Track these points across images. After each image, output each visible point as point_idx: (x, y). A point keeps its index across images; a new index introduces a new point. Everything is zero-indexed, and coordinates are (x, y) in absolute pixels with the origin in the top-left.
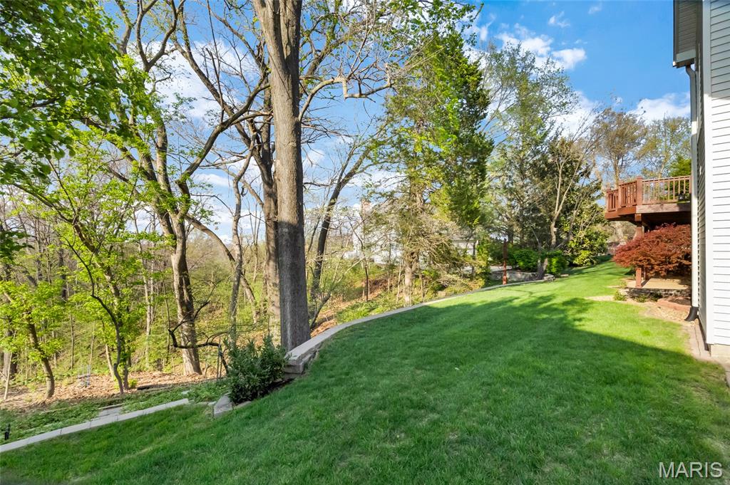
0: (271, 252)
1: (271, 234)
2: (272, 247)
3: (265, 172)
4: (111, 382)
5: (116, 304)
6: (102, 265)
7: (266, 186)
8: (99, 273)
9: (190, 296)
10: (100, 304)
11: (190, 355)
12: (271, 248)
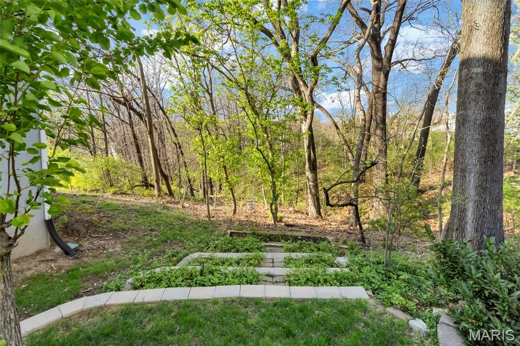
0: (378, 121)
1: (380, 105)
2: (380, 117)
3: (375, 48)
4: (265, 210)
5: (270, 156)
6: (262, 125)
7: (375, 61)
8: (260, 131)
9: (315, 155)
10: (261, 156)
11: (314, 200)
12: (378, 118)
